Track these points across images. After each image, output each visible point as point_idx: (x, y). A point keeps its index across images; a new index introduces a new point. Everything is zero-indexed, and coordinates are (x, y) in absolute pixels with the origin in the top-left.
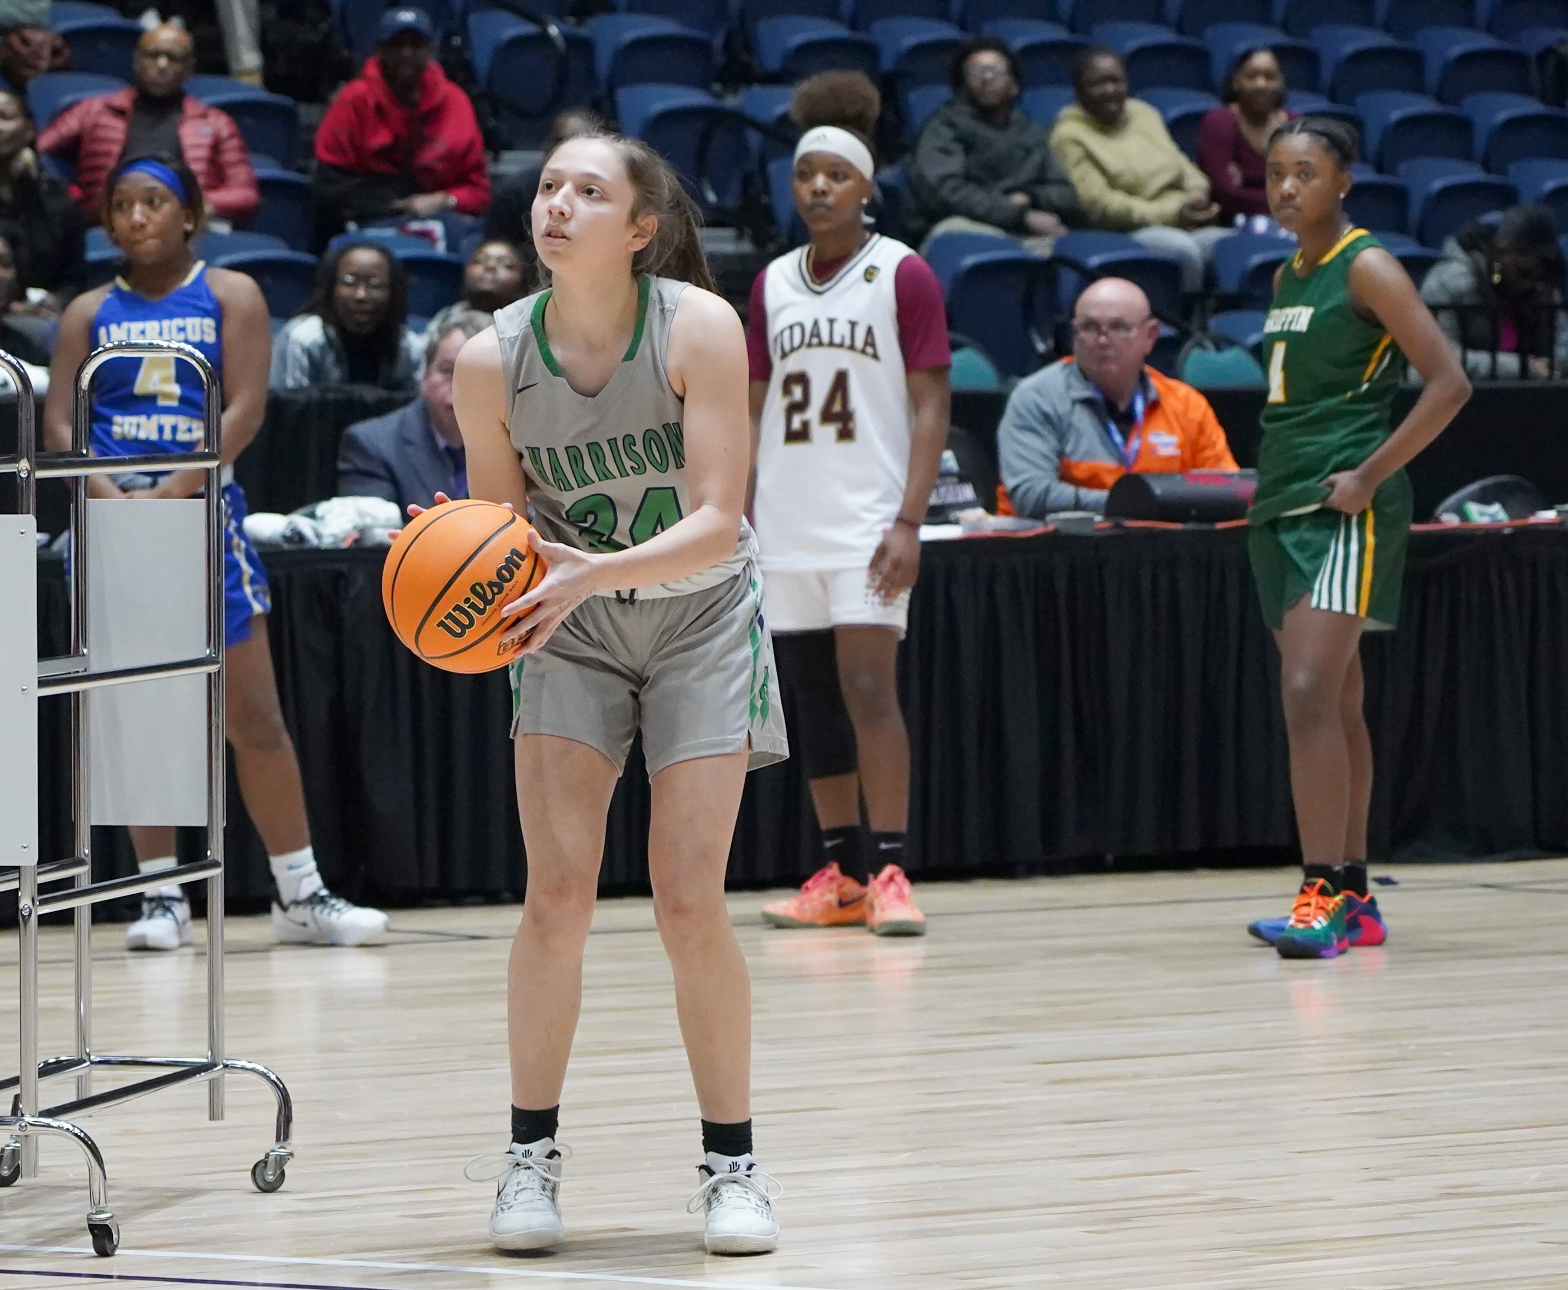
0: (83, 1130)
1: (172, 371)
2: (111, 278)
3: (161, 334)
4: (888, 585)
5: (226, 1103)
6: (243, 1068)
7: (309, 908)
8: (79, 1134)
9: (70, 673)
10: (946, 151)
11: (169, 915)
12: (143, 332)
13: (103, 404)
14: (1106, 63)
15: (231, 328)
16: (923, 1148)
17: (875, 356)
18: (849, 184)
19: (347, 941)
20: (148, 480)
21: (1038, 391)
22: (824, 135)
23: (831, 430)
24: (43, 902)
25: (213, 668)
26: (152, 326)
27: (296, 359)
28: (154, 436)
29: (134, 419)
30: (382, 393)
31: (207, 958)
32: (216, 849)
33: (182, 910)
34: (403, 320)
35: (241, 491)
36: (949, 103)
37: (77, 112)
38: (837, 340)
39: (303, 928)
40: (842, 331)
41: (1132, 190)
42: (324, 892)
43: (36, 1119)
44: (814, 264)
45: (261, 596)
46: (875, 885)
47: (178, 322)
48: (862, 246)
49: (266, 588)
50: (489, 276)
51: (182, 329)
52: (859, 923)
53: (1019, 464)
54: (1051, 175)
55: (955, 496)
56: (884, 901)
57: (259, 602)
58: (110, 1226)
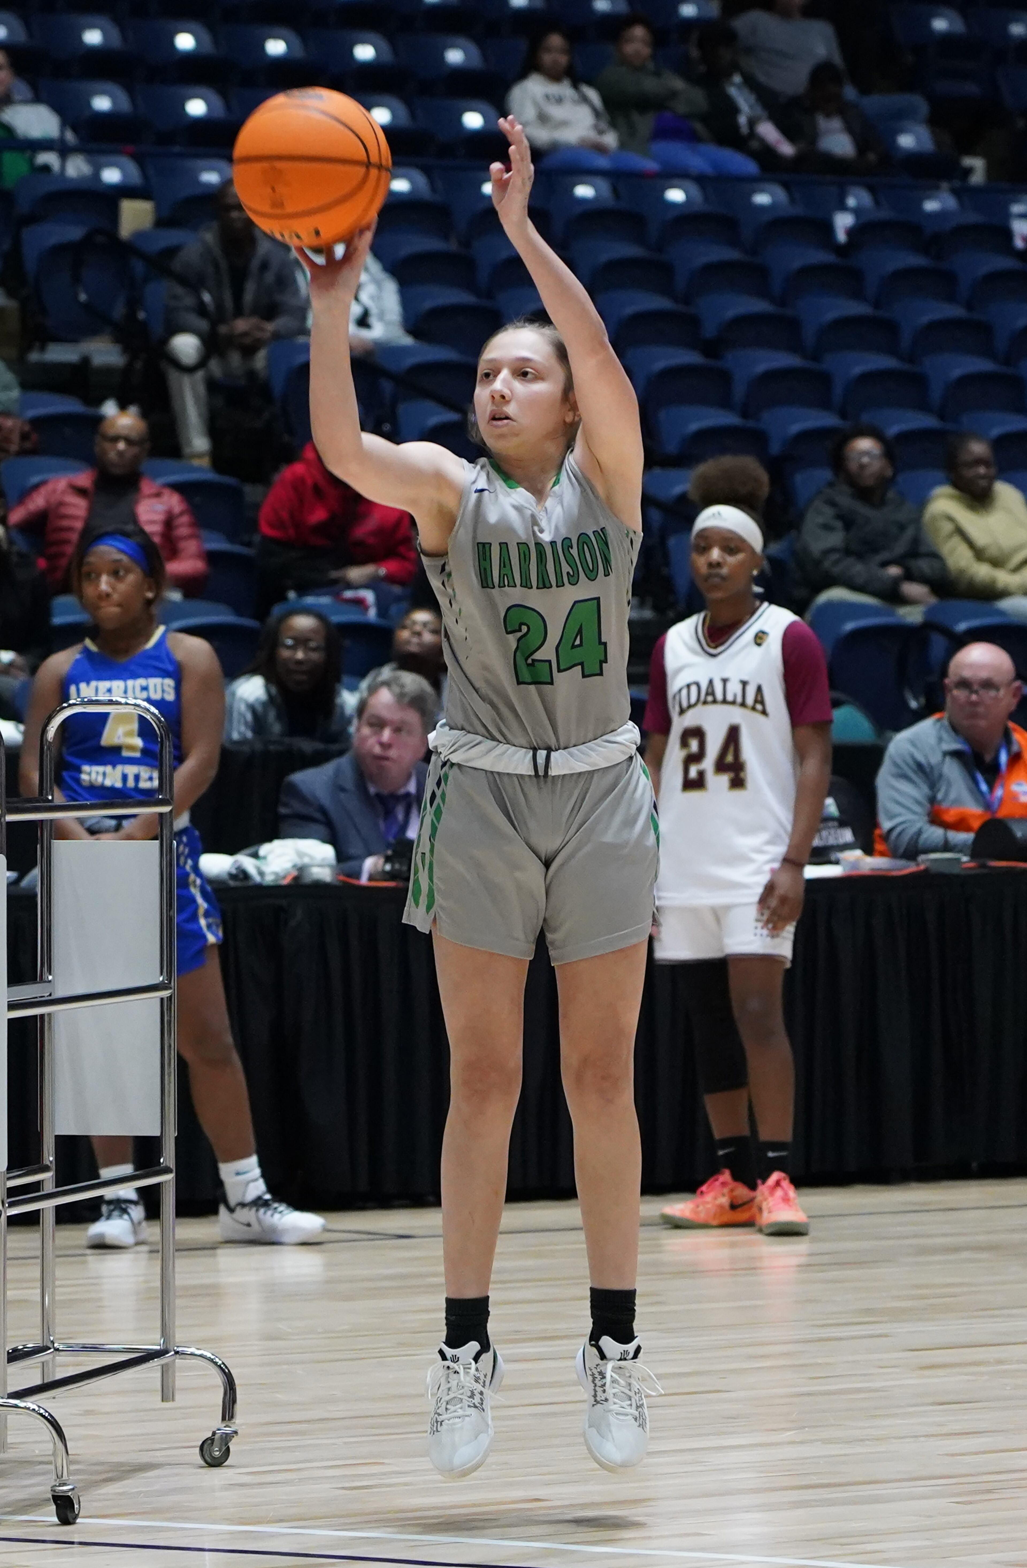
0: (48, 1410)
1: (135, 726)
2: (81, 640)
3: (125, 692)
4: (776, 918)
5: (176, 1386)
6: (192, 1354)
7: (254, 1209)
8: (44, 1414)
9: (36, 998)
10: (827, 527)
11: (126, 1217)
12: (109, 691)
13: (73, 754)
14: (978, 448)
15: (188, 688)
16: (806, 1427)
17: (764, 712)
18: (741, 556)
19: (285, 1239)
20: (113, 823)
21: (913, 743)
22: (719, 514)
23: (724, 779)
24: (12, 1205)
25: (165, 994)
26: (117, 685)
27: (241, 714)
28: (119, 784)
29: (101, 769)
30: (319, 746)
31: (160, 1254)
32: (168, 1157)
33: (137, 1212)
34: (338, 680)
35: (197, 833)
36: (831, 485)
37: (43, 491)
38: (730, 698)
39: (246, 1228)
40: (734, 689)
41: (997, 563)
42: (268, 1197)
43: (5, 1400)
44: (709, 629)
45: (214, 928)
46: (763, 1189)
47: (141, 682)
48: (753, 613)
49: (218, 921)
50: (415, 640)
51: (145, 689)
52: (749, 1224)
53: (897, 809)
54: (923, 549)
55: (836, 839)
56: (771, 1204)
57: (213, 933)
58: (72, 1497)
